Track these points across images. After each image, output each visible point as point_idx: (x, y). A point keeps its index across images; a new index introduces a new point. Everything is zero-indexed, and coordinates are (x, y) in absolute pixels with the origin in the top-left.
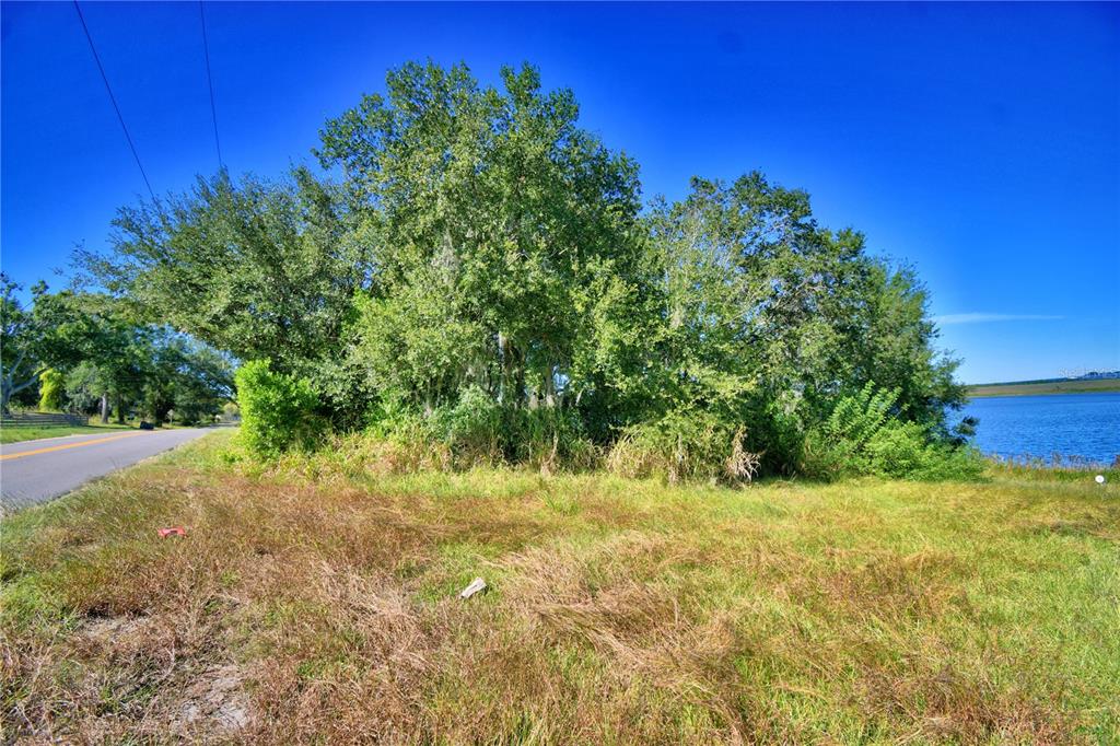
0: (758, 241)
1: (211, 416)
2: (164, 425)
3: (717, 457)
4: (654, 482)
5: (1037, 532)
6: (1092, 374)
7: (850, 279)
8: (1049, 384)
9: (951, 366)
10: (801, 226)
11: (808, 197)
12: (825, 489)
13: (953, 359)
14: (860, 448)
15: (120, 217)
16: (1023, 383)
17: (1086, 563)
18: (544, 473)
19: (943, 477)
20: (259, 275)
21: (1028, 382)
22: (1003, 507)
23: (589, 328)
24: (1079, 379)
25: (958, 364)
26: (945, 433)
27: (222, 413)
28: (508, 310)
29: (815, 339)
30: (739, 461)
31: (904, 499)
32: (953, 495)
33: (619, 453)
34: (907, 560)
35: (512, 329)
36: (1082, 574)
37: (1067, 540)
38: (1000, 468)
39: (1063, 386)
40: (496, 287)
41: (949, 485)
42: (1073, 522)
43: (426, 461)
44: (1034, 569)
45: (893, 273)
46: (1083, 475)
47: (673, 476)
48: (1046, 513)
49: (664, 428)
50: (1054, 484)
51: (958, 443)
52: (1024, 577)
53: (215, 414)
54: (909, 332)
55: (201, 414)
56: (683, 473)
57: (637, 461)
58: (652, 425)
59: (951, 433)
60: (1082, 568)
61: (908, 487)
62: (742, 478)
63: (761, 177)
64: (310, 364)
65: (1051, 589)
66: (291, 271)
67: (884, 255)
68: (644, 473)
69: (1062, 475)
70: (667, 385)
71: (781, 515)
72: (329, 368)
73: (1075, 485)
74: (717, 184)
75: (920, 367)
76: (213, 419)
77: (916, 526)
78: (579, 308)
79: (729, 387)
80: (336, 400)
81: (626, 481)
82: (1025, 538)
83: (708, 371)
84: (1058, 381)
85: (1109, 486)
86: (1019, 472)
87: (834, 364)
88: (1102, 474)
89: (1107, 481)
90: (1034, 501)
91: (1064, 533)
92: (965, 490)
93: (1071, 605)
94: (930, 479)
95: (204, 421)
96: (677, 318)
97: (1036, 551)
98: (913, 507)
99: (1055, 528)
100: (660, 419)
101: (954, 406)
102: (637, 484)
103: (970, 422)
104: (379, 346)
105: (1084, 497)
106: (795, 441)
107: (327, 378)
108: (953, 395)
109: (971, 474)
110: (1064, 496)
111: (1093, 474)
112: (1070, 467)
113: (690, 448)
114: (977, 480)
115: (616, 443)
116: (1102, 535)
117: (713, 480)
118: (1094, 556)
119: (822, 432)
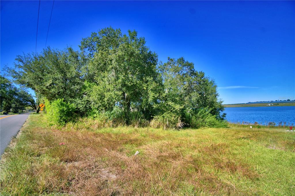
0: (182, 73)
1: (22, 110)
2: (9, 113)
3: (174, 123)
4: (161, 129)
5: (240, 139)
6: (249, 102)
7: (202, 83)
8: (240, 105)
9: (222, 102)
10: (191, 70)
11: (194, 64)
12: (197, 130)
13: (222, 100)
14: (203, 121)
15: (17, 58)
16: (235, 104)
17: (249, 144)
18: (136, 127)
19: (220, 127)
20: (59, 76)
21: (236, 104)
22: (233, 133)
23: (147, 93)
24: (247, 104)
25: (223, 102)
26: (220, 117)
27: (25, 109)
28: (128, 88)
29: (195, 96)
30: (179, 124)
31: (213, 132)
32: (222, 131)
33: (153, 122)
34: (217, 144)
35: (129, 93)
36: (248, 146)
37: (245, 140)
38: (231, 125)
39: (243, 105)
40: (127, 83)
41: (221, 128)
42: (246, 136)
43: (106, 125)
44: (240, 146)
45: (210, 81)
46: (248, 126)
47: (165, 128)
48: (241, 135)
49: (164, 117)
50: (242, 128)
51: (223, 119)
52: (238, 147)
53: (23, 110)
54: (214, 95)
55: (19, 110)
56: (168, 127)
57: (157, 124)
58: (160, 116)
59: (221, 117)
60: (248, 145)
61: (214, 129)
62: (180, 128)
63: (183, 58)
64: (73, 100)
65: (243, 149)
66: (68, 75)
67: (209, 77)
68: (158, 127)
69: (243, 126)
70: (164, 107)
71: (190, 136)
72: (78, 101)
73: (246, 128)
74: (173, 59)
75: (215, 102)
76: (22, 111)
77: (217, 138)
78: (145, 88)
79: (178, 107)
80: (81, 109)
81: (154, 129)
82: (238, 140)
83: (173, 103)
84: (242, 104)
85: (253, 129)
86: (235, 125)
87: (198, 101)
88: (252, 126)
89: (252, 128)
90: (239, 132)
91: (245, 139)
92: (225, 130)
93: (246, 152)
94: (217, 127)
95: (20, 112)
96: (167, 91)
97: (239, 142)
98: (216, 134)
99: (243, 138)
100: (162, 114)
101: (222, 111)
102: (157, 130)
103: (225, 114)
104: (97, 96)
105: (248, 131)
106: (190, 119)
107: (78, 103)
108: (222, 108)
109: (226, 126)
110: (244, 131)
111: (250, 126)
112: (245, 124)
113: (169, 121)
114: (227, 127)
115: (152, 120)
116: (251, 139)
117: (174, 128)
118: (250, 143)
119: (196, 117)
